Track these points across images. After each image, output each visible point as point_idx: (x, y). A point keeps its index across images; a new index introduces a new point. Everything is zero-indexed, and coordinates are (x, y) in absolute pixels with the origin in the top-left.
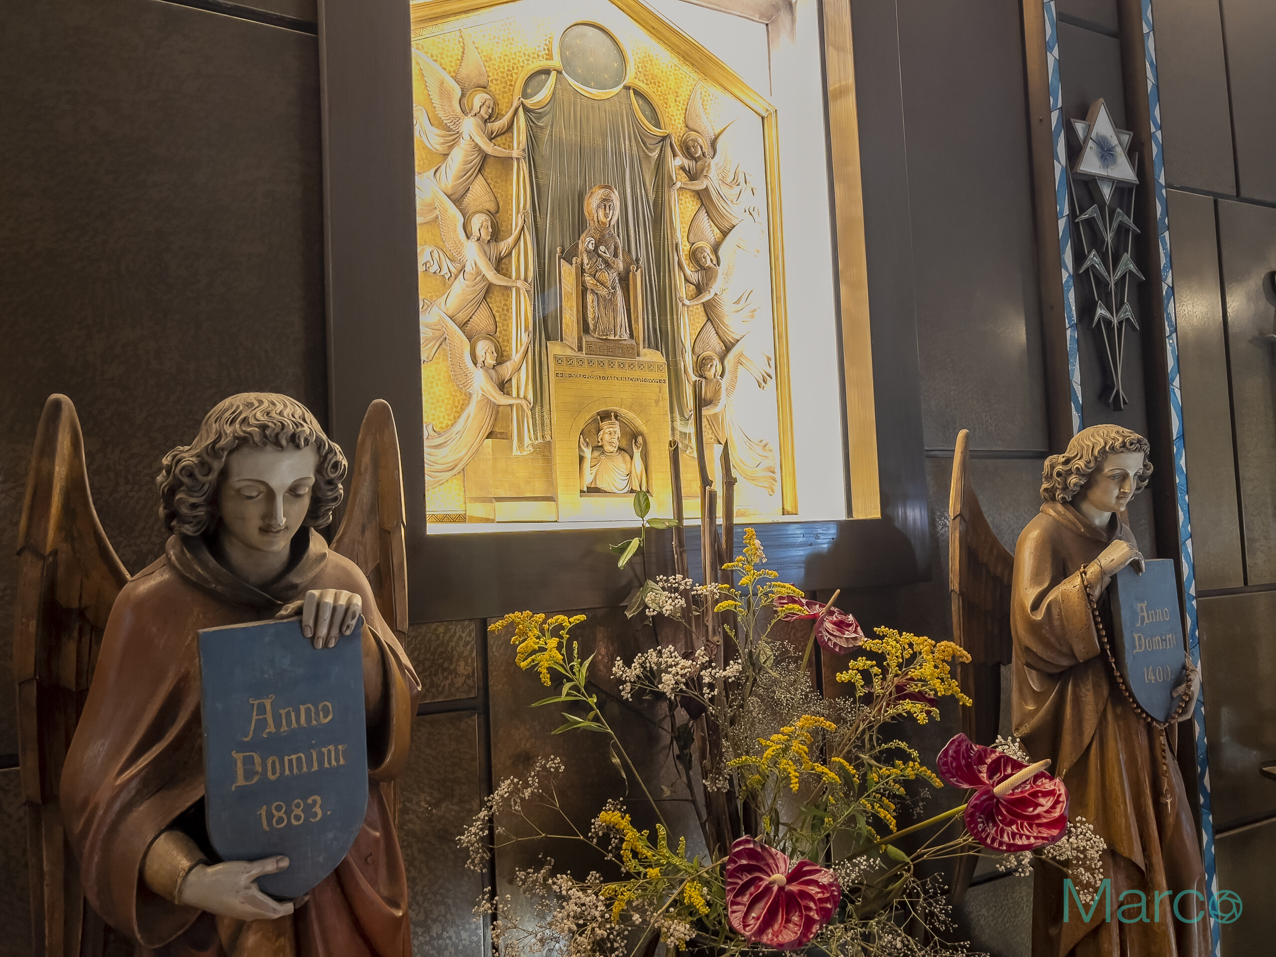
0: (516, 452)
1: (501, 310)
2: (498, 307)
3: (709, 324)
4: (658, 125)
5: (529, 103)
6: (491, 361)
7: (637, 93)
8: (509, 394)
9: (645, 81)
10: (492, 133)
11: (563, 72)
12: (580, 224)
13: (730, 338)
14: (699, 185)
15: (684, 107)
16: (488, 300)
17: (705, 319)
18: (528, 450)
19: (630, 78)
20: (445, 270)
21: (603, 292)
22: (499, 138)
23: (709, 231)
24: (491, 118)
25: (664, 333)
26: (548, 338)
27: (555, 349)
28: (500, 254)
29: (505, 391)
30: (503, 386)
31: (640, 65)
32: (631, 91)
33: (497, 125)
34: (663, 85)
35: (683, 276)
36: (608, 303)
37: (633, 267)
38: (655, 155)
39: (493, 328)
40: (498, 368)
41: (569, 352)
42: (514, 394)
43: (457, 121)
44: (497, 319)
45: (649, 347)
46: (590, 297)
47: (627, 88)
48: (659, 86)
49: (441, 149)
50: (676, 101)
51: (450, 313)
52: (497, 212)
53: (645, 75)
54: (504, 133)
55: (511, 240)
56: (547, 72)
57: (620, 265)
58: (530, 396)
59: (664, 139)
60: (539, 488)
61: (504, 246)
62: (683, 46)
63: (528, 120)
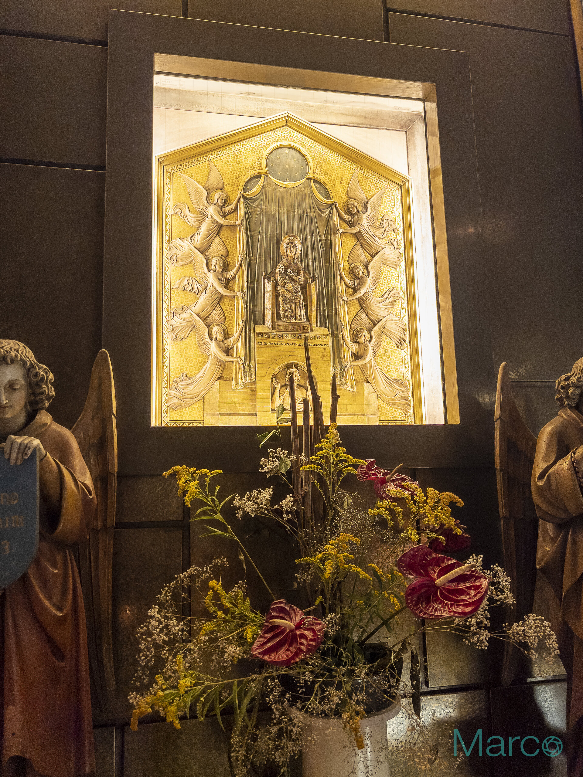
0: (233, 387)
1: (228, 309)
2: (227, 308)
3: (362, 311)
4: (329, 198)
5: (246, 194)
6: (220, 337)
7: (316, 181)
8: (231, 356)
9: (321, 174)
10: (225, 213)
11: (269, 175)
12: (278, 258)
13: (375, 318)
14: (355, 230)
15: (347, 186)
16: (221, 304)
17: (359, 308)
18: (240, 386)
19: (311, 174)
20: (196, 289)
21: (289, 295)
22: (229, 216)
23: (363, 256)
24: (224, 205)
25: (330, 317)
26: (256, 323)
27: (259, 329)
28: (228, 278)
29: (229, 354)
30: (228, 351)
31: (318, 165)
32: (312, 181)
33: (227, 209)
34: (333, 175)
35: (344, 284)
36: (293, 302)
37: (309, 281)
38: (325, 215)
39: (223, 319)
40: (226, 341)
41: (267, 330)
42: (235, 356)
43: (205, 209)
44: (226, 314)
45: (321, 326)
46: (281, 299)
47: (309, 179)
48: (330, 176)
49: (195, 224)
50: (341, 183)
51: (197, 312)
52: (228, 255)
53: (321, 171)
54: (232, 212)
55: (234, 271)
56: (259, 176)
57: (302, 279)
58: (243, 357)
59: (332, 205)
60: (247, 408)
61: (230, 274)
62: (345, 151)
63: (246, 203)
